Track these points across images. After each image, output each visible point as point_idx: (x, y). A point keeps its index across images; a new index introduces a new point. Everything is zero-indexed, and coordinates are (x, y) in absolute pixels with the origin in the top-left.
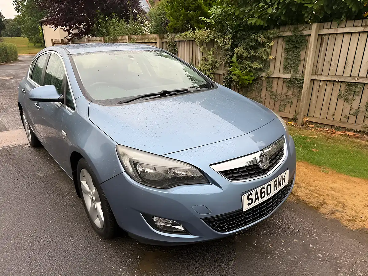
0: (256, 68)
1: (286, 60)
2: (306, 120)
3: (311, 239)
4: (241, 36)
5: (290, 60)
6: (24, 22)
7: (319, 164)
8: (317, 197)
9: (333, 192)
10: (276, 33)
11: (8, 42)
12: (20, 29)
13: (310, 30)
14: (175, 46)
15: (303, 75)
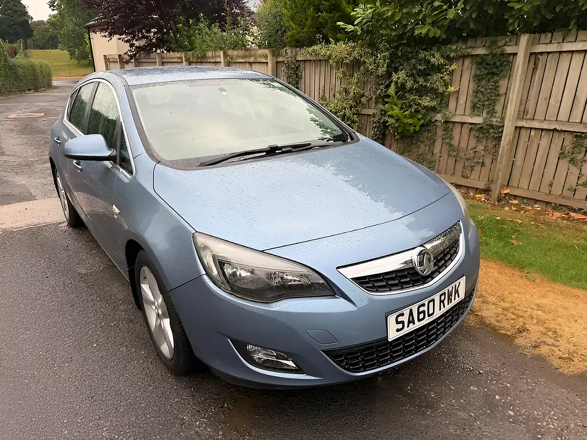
0: (427, 106)
1: (475, 94)
2: (506, 192)
3: (499, 387)
4: (403, 53)
5: (482, 95)
6: (62, 26)
7: (520, 266)
8: (513, 319)
9: (540, 312)
10: (461, 50)
11: (38, 58)
12: (56, 36)
13: (516, 45)
14: (297, 68)
15: (503, 119)
